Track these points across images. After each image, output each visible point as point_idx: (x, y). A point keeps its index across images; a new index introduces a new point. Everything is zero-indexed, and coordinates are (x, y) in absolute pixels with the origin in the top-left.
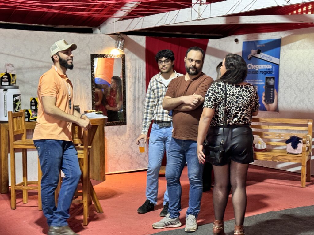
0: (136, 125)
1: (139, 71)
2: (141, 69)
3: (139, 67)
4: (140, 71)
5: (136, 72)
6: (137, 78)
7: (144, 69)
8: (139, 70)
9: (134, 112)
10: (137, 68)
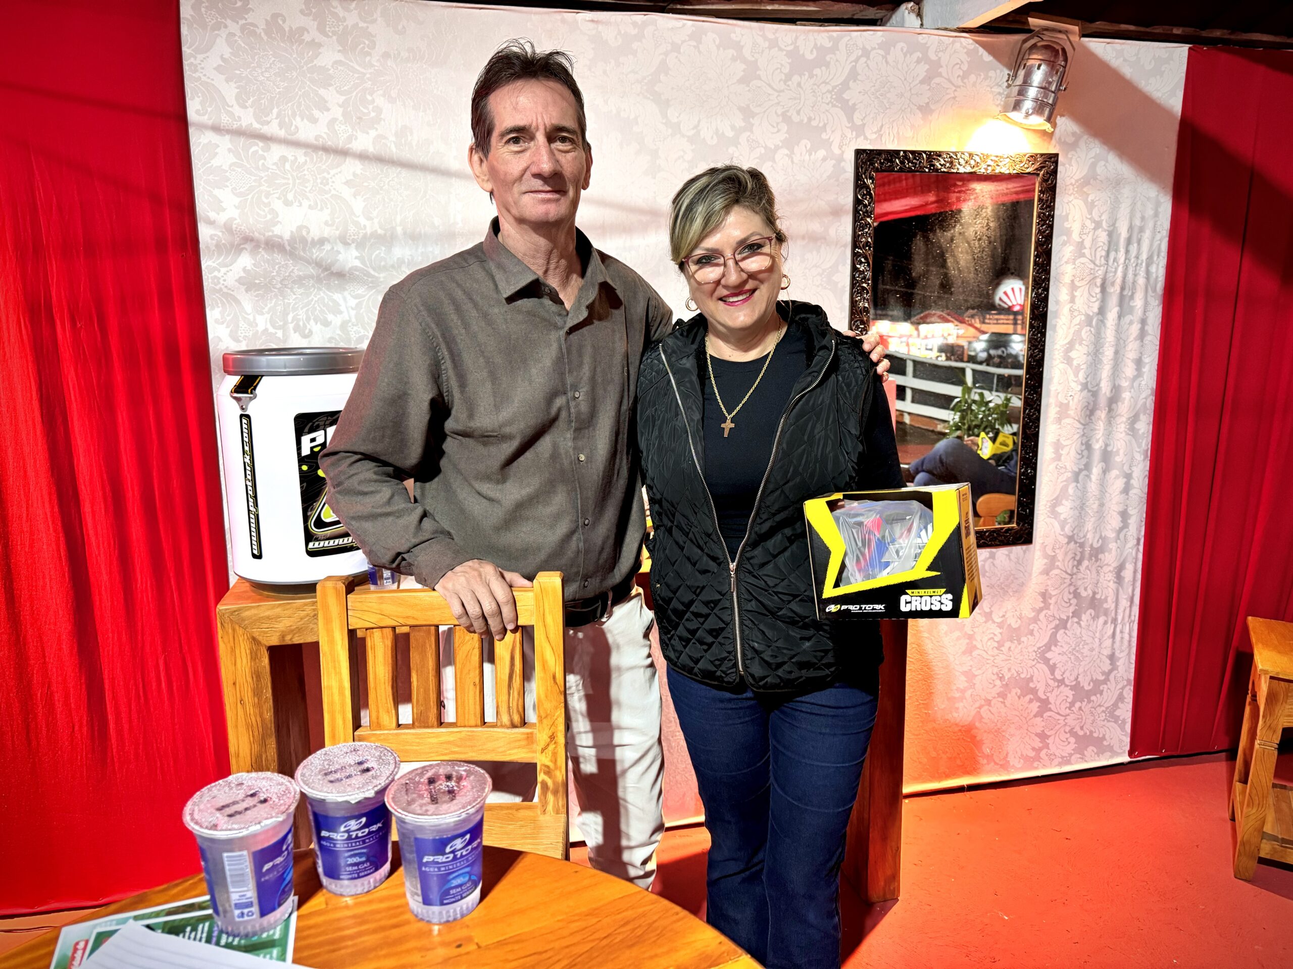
0: (1082, 545)
1: (1127, 252)
2: (1139, 242)
3: (1131, 228)
4: (1134, 248)
5: (1112, 255)
6: (1115, 290)
7: (1158, 236)
8: (1129, 241)
9: (1081, 477)
10: (1124, 233)
